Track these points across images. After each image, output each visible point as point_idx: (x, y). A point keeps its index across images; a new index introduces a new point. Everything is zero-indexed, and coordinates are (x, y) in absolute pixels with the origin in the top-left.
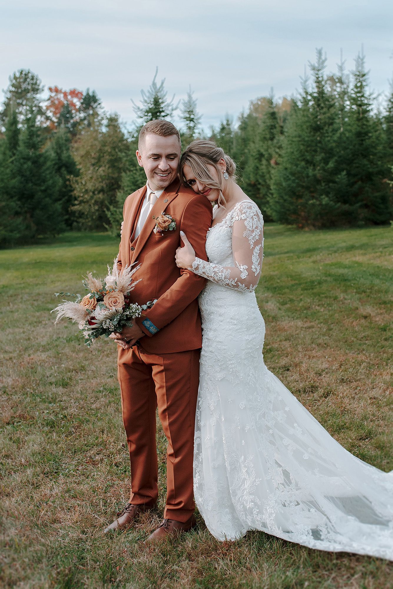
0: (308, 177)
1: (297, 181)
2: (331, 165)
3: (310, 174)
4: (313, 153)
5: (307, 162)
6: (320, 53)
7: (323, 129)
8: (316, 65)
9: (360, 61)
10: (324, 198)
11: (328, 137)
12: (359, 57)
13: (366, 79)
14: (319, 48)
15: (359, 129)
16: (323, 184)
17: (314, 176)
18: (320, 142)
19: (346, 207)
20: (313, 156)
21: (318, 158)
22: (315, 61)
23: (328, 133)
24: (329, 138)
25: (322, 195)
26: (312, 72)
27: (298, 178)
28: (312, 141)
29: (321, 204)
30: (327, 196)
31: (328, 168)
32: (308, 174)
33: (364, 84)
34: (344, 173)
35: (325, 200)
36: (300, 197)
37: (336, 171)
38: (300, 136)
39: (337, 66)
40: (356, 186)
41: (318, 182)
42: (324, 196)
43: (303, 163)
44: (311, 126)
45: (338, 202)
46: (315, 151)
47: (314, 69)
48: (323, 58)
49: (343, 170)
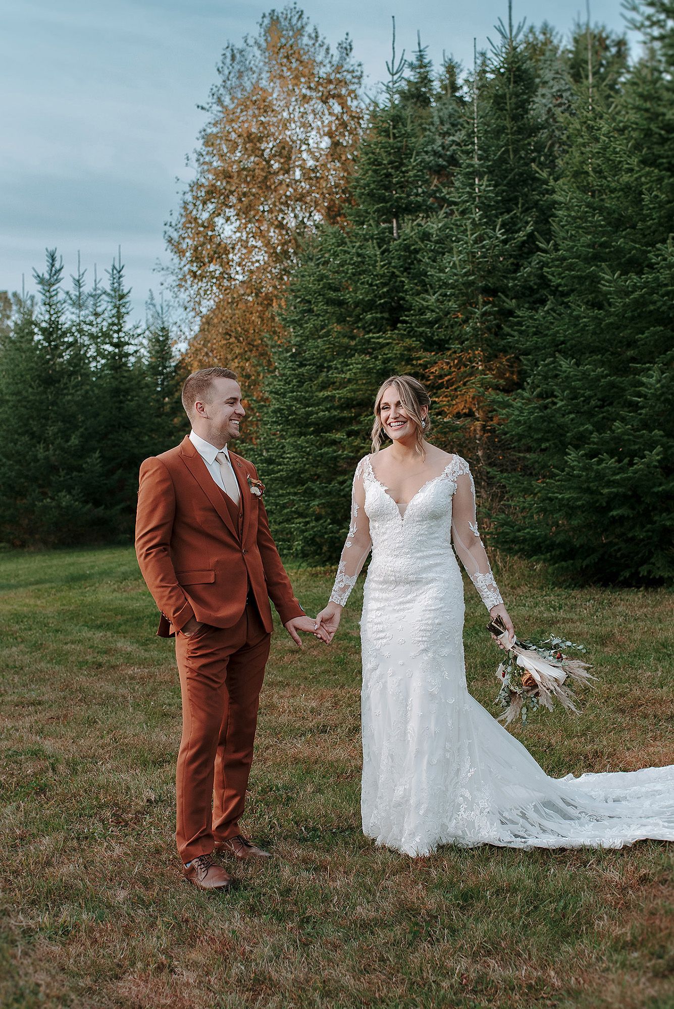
0: (36, 460)
1: (17, 467)
2: (74, 441)
3: (40, 456)
4: (44, 421)
5: (33, 435)
6: (53, 258)
7: (59, 381)
8: (47, 276)
9: (117, 273)
10: (65, 496)
11: (67, 394)
12: (114, 267)
13: (126, 303)
14: (51, 249)
15: (115, 384)
16: (62, 473)
17: (47, 458)
18: (54, 403)
19: (100, 511)
20: (44, 426)
21: (51, 430)
22: (44, 269)
23: (67, 388)
24: (69, 397)
25: (61, 491)
26: (40, 287)
27: (18, 462)
28: (41, 402)
29: (59, 506)
30: (70, 493)
31: (71, 446)
32: (36, 456)
33: (123, 310)
34: (97, 454)
35: (65, 499)
36: (22, 494)
37: (83, 451)
38: (18, 393)
39: (72, 279)
40: (116, 477)
41: (54, 469)
42: (63, 493)
43: (26, 438)
44: (39, 376)
45: (87, 502)
46: (46, 418)
47: (41, 281)
48: (57, 266)
49: (94, 450)
